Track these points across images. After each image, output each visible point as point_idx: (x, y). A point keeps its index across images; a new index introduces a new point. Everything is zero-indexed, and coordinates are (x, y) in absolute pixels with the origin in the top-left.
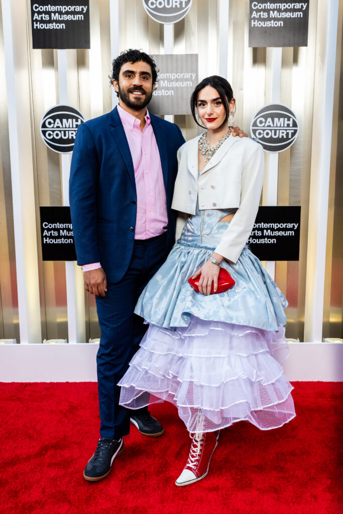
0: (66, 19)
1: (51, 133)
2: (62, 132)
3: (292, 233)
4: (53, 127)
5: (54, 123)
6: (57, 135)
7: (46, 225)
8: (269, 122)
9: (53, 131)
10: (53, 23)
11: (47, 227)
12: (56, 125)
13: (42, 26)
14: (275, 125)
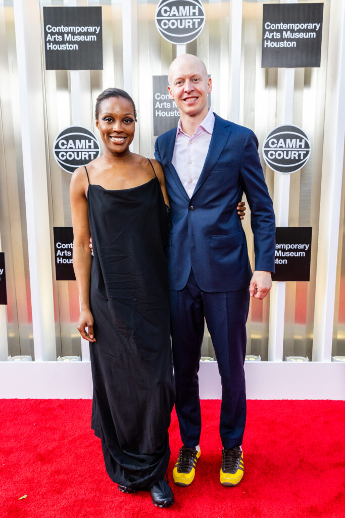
0: (79, 40)
1: (65, 154)
2: (76, 153)
3: (303, 254)
4: (66, 149)
5: (67, 144)
6: (70, 156)
7: (59, 245)
8: (281, 143)
9: (66, 152)
10: (66, 44)
11: (61, 247)
12: (69, 146)
13: (55, 47)
14: (287, 147)
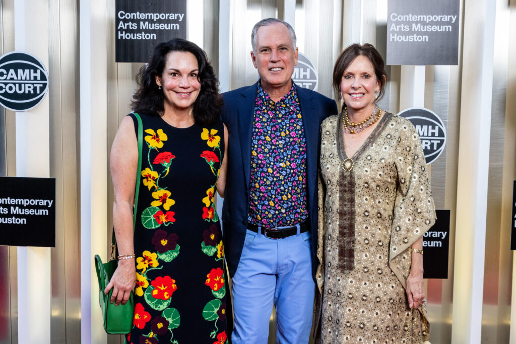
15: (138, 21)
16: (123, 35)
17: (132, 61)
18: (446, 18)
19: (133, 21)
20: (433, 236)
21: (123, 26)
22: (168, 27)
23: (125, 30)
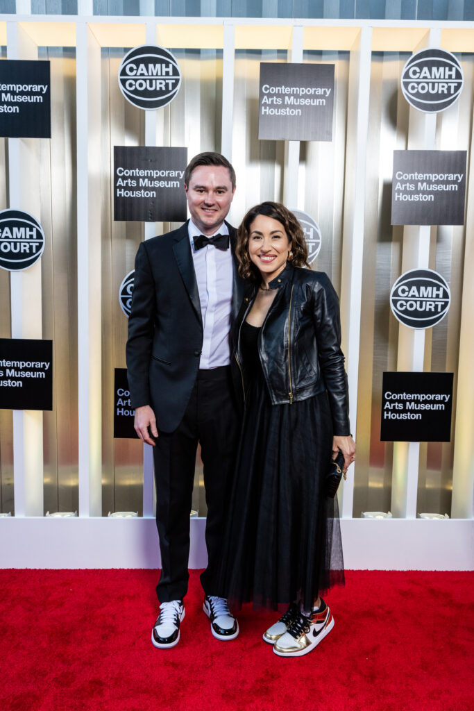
15: (137, 179)
16: (122, 192)
17: (131, 219)
18: (452, 177)
19: (132, 178)
20: (436, 399)
21: (122, 183)
22: (168, 184)
23: (124, 187)
